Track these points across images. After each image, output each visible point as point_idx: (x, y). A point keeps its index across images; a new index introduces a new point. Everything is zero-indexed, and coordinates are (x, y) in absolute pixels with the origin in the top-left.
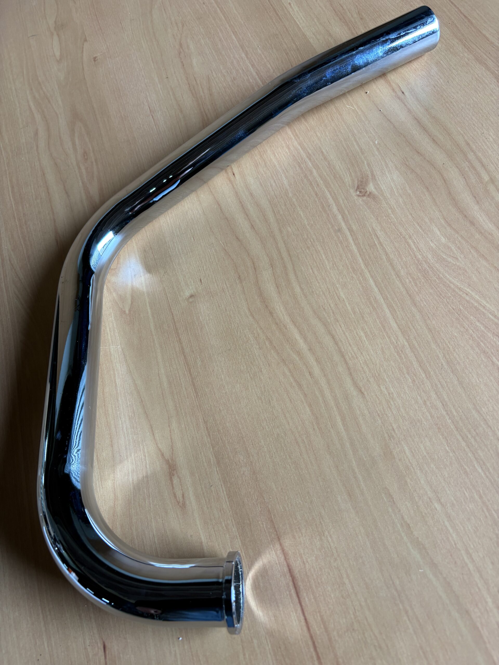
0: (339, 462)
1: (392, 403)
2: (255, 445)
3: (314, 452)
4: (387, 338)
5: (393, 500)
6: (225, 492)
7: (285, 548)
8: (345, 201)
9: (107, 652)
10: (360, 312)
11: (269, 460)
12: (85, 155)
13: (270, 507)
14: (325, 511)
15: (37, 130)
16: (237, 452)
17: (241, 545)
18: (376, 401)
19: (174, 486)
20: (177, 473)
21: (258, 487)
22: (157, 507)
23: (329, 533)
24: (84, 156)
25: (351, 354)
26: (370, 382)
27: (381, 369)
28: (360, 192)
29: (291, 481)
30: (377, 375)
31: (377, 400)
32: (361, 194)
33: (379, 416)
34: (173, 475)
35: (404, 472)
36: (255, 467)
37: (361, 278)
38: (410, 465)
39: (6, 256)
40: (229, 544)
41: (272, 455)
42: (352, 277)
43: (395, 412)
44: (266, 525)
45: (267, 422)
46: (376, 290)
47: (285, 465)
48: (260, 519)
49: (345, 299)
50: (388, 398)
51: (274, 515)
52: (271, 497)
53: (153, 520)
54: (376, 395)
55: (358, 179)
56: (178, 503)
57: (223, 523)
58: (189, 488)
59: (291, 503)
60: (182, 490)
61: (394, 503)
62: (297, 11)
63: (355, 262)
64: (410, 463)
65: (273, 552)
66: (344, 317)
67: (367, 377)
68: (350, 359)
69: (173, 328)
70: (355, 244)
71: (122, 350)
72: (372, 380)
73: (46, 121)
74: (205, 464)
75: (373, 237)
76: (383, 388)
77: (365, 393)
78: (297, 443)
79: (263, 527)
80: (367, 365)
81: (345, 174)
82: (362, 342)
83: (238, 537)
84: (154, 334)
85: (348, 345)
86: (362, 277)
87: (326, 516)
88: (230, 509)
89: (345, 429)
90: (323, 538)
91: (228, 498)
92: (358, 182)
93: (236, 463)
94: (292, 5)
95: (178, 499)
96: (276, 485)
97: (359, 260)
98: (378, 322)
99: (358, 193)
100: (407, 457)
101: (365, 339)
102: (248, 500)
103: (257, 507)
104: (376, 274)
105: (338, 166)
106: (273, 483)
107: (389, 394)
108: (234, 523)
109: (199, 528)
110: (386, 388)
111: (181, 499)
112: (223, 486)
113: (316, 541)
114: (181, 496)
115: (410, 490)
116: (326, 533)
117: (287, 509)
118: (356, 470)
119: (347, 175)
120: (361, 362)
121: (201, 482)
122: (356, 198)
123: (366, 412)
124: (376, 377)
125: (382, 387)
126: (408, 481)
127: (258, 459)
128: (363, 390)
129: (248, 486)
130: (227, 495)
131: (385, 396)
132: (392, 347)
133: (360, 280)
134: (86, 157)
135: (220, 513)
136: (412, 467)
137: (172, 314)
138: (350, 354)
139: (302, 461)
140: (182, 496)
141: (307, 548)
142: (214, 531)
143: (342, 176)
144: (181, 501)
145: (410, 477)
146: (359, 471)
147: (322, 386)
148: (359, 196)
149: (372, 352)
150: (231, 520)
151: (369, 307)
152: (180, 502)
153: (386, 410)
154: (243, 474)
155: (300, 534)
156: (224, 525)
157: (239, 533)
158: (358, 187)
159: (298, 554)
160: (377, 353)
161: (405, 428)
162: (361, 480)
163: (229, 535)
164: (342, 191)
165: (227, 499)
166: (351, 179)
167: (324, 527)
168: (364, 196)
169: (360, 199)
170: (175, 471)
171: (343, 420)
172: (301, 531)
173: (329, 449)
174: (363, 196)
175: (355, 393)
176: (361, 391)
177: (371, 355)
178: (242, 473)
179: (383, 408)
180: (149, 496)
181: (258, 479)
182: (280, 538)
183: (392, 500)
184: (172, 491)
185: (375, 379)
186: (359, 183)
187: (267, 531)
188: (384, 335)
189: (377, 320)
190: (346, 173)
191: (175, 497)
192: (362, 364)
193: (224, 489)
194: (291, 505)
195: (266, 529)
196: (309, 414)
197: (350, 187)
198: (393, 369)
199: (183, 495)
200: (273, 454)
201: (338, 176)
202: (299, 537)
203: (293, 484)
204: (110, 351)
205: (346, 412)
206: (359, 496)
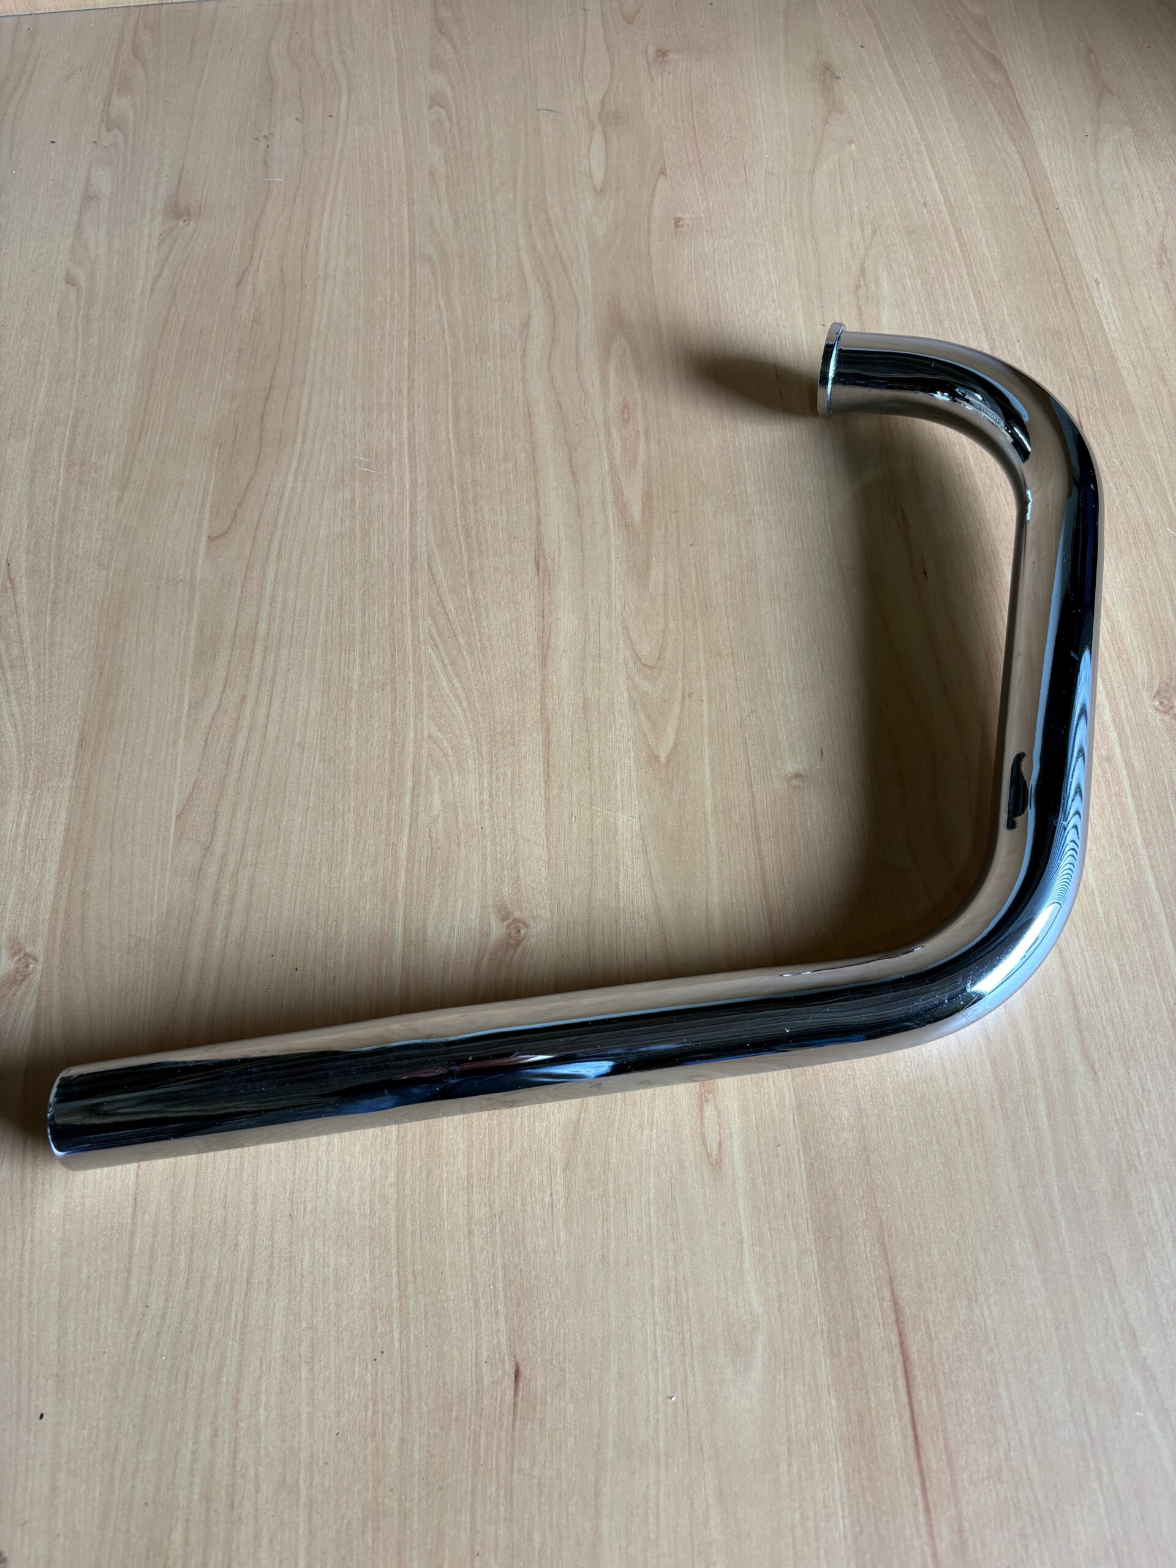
0: (1028, 1180)
1: (1146, 1109)
2: (876, 1098)
3: (985, 1147)
4: (1159, 989)
5: (1115, 1281)
6: (803, 1166)
7: (900, 1301)
8: (1130, 709)
9: (521, 1385)
10: (1119, 924)
11: (899, 1134)
12: (626, 411)
13: (884, 1217)
14: (986, 1259)
15: (529, 317)
16: (838, 1100)
17: (816, 1268)
18: (1117, 1095)
19: (706, 1121)
20: (714, 1099)
21: (868, 1175)
22: (665, 1149)
23: (986, 1298)
24: (623, 412)
25: (1088, 995)
26: (1112, 1056)
27: (1138, 1041)
28: (1161, 703)
29: (933, 1185)
30: (1128, 1049)
31: (1120, 1094)
32: (1160, 707)
33: (1117, 1124)
34: (707, 1101)
35: (1145, 1237)
36: (869, 1138)
37: (1132, 862)
38: (1156, 1227)
39: (421, 553)
40: (795, 1261)
41: (906, 1127)
42: (1117, 854)
43: (1147, 1127)
44: (871, 1247)
45: (906, 1065)
46: (1156, 894)
47: (927, 1154)
48: (861, 1234)
49: (1096, 891)
50: (1140, 1098)
51: (890, 1236)
52: (889, 1201)
53: (651, 1171)
54: (1119, 1085)
55: (1161, 678)
56: (709, 1156)
57: (790, 1219)
58: (734, 1136)
59: (925, 1224)
60: (720, 1134)
61: (1116, 1286)
62: (1108, 302)
63: (1127, 829)
64: (1158, 1224)
65: (876, 1301)
66: (1088, 923)
67: (1109, 1046)
68: (1083, 1002)
69: (749, 823)
70: (1133, 796)
71: (641, 829)
72: (1116, 1054)
73: (553, 307)
74: (774, 1102)
75: (1169, 796)
76: (1135, 1076)
77: (1100, 1074)
78: (957, 1121)
79: (866, 1251)
80: (1113, 1025)
81: (1139, 658)
82: (1111, 980)
83: (814, 1255)
84: (710, 821)
85: (1085, 976)
86: (1135, 862)
87: (987, 1269)
88: (807, 1199)
89: (1049, 1126)
90: (974, 1304)
91: (807, 1178)
92: (1160, 683)
93: (833, 1119)
94: (1101, 285)
95: (709, 1147)
96: (902, 1184)
97: (1135, 829)
98: (1148, 954)
99: (1157, 703)
100: (1154, 1214)
101: (1119, 976)
102: (844, 1193)
103: (860, 1211)
104: (1161, 866)
105: (1129, 638)
106: (898, 1178)
107: (1143, 1091)
108: (810, 1226)
109: (742, 1215)
110: (1140, 1078)
111: (715, 1151)
112: (801, 1154)
113: (960, 1308)
114: (715, 1145)
115: (1149, 1272)
116: (982, 1298)
117: (916, 1231)
118: (1058, 1206)
119: (1142, 660)
120: (1104, 1016)
121: (760, 1132)
122: (1150, 710)
123: (1095, 1107)
124: (1126, 1051)
125: (1132, 1074)
126: (1149, 1255)
127: (877, 1127)
128: (1097, 1066)
129: (849, 1168)
130: (806, 1171)
131: (1135, 1092)
132: (1164, 1007)
133: (1130, 865)
134: (626, 416)
135: (786, 1200)
136: (1161, 1233)
137: (753, 796)
138: (1085, 995)
139: (959, 1156)
140: (717, 1144)
141: (941, 1314)
142: (770, 1229)
143: (1134, 660)
144: (714, 1154)
145: (1153, 1249)
146: (1063, 1208)
147: (1022, 1035)
148: (1157, 709)
149: (1127, 1005)
150: (805, 1219)
151: (1136, 921)
152: (711, 1155)
153: (1133, 1118)
154: (844, 1143)
155: (933, 1285)
156: (790, 1223)
157: (816, 1248)
158: (1158, 693)
159: (922, 1320)
160: (1135, 1010)
161: (1160, 1161)
162: (1063, 1225)
163: (797, 1245)
164: (1127, 688)
165: (804, 1179)
166: (1148, 673)
167: (980, 1286)
168: (1166, 713)
169: (1158, 717)
170: (712, 1094)
171: (1051, 1107)
172: (935, 1279)
173: (1014, 1150)
174: (1164, 712)
175: (1081, 1068)
176: (1092, 1067)
177: (1125, 1010)
178: (842, 1141)
179: (1128, 1111)
180: (652, 1124)
181: (871, 1162)
182: (893, 1279)
183: (1112, 1279)
184: (699, 1130)
185: (1122, 1055)
186: (1163, 685)
187: (870, 1259)
188: (1154, 982)
189: (1147, 949)
190: (1141, 657)
191: (704, 1143)
192: (1104, 1020)
193: (802, 1159)
194: (925, 1228)
195: (869, 1256)
196: (989, 1077)
197: (1143, 685)
198: (1159, 1049)
199: (720, 1145)
200: (908, 1125)
201: (1125, 656)
202: (930, 1290)
203: (935, 1192)
204: (615, 823)
205: (1057, 1096)
206: (1054, 1252)
